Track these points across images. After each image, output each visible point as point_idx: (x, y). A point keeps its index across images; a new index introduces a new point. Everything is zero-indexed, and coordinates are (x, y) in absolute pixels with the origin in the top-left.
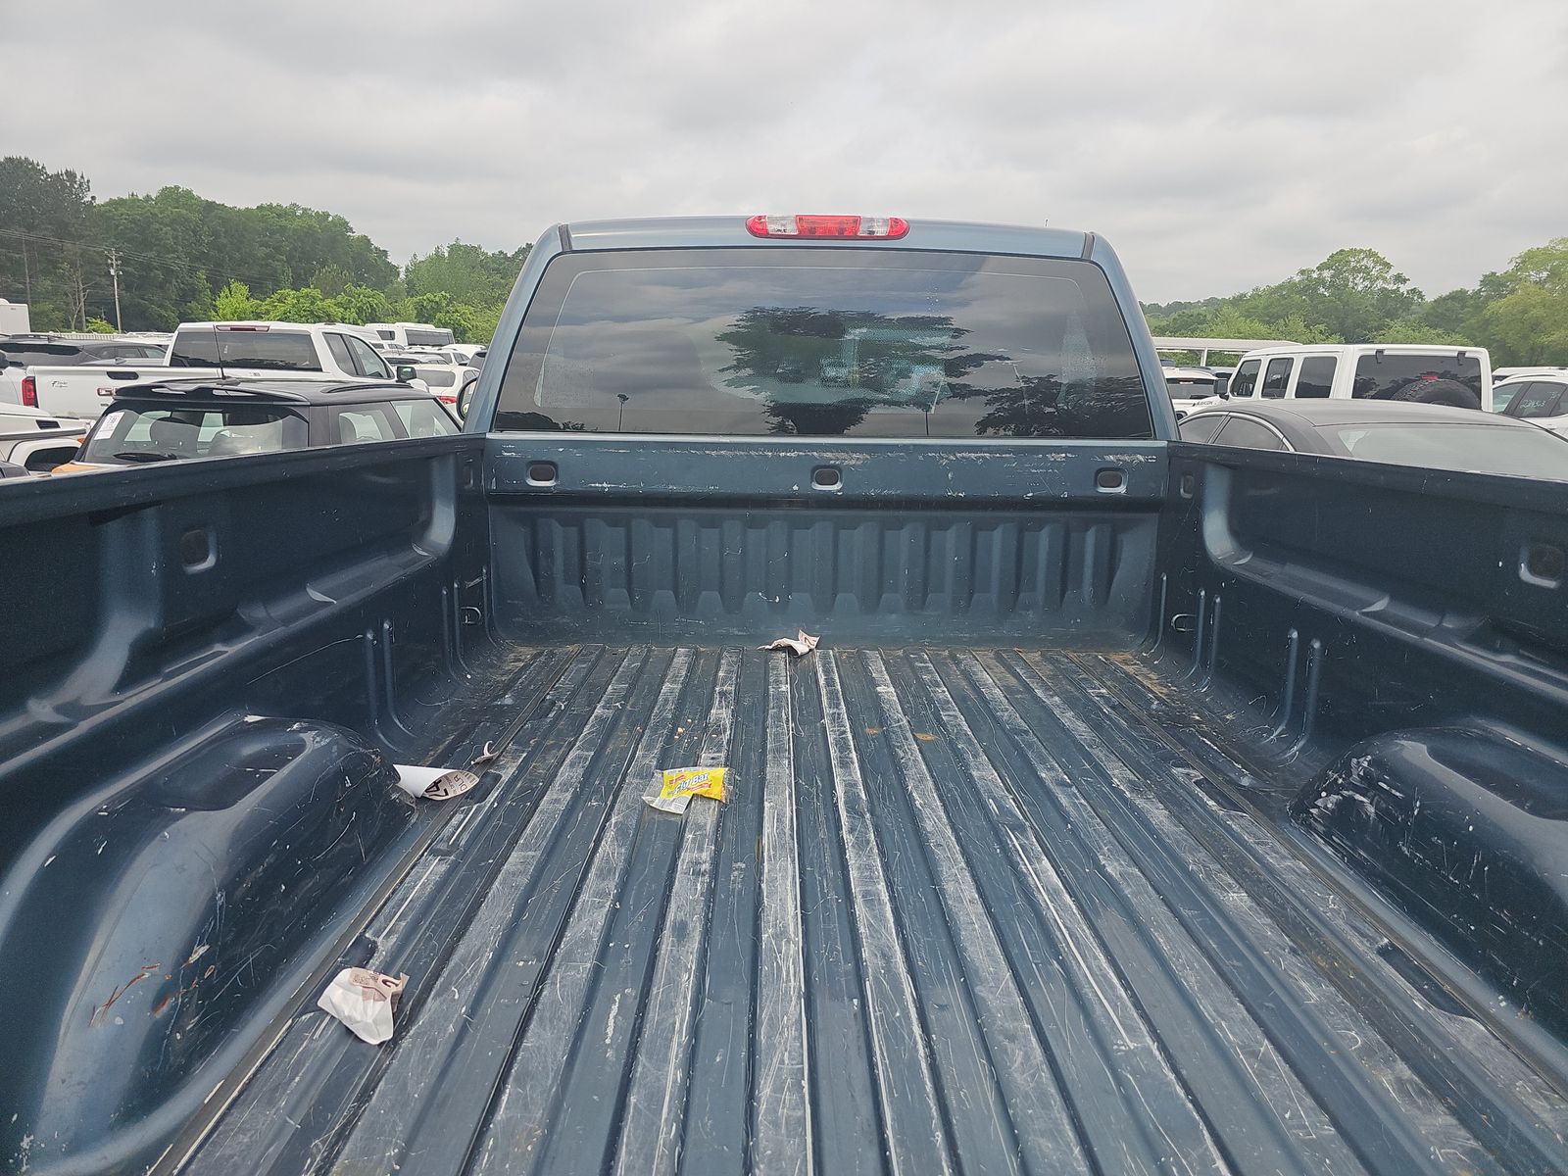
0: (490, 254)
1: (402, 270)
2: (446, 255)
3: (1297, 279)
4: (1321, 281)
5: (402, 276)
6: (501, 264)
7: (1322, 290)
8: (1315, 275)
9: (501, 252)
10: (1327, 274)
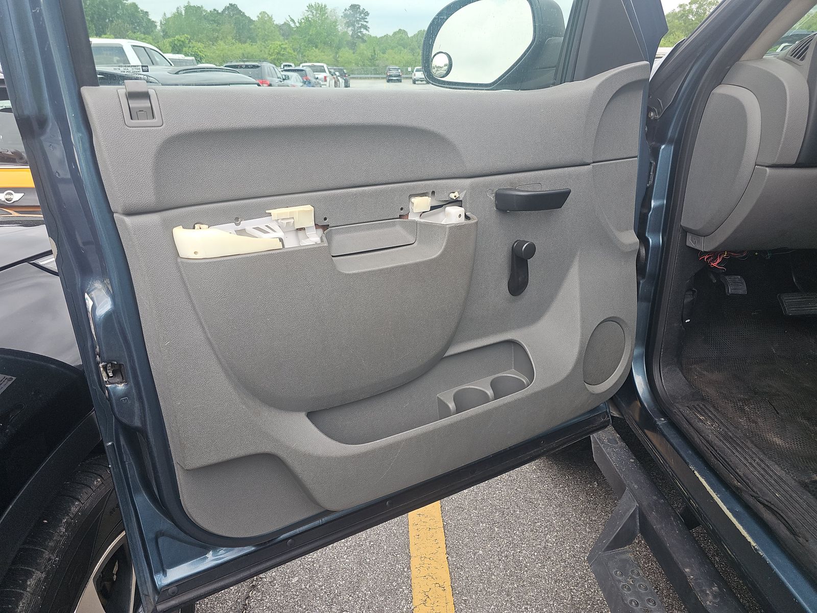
0: (209, 11)
1: (158, 24)
2: (183, 12)
3: (677, 10)
4: (690, 11)
5: (159, 28)
6: (216, 17)
7: (691, 17)
8: (687, 8)
9: (215, 10)
10: (694, 7)
